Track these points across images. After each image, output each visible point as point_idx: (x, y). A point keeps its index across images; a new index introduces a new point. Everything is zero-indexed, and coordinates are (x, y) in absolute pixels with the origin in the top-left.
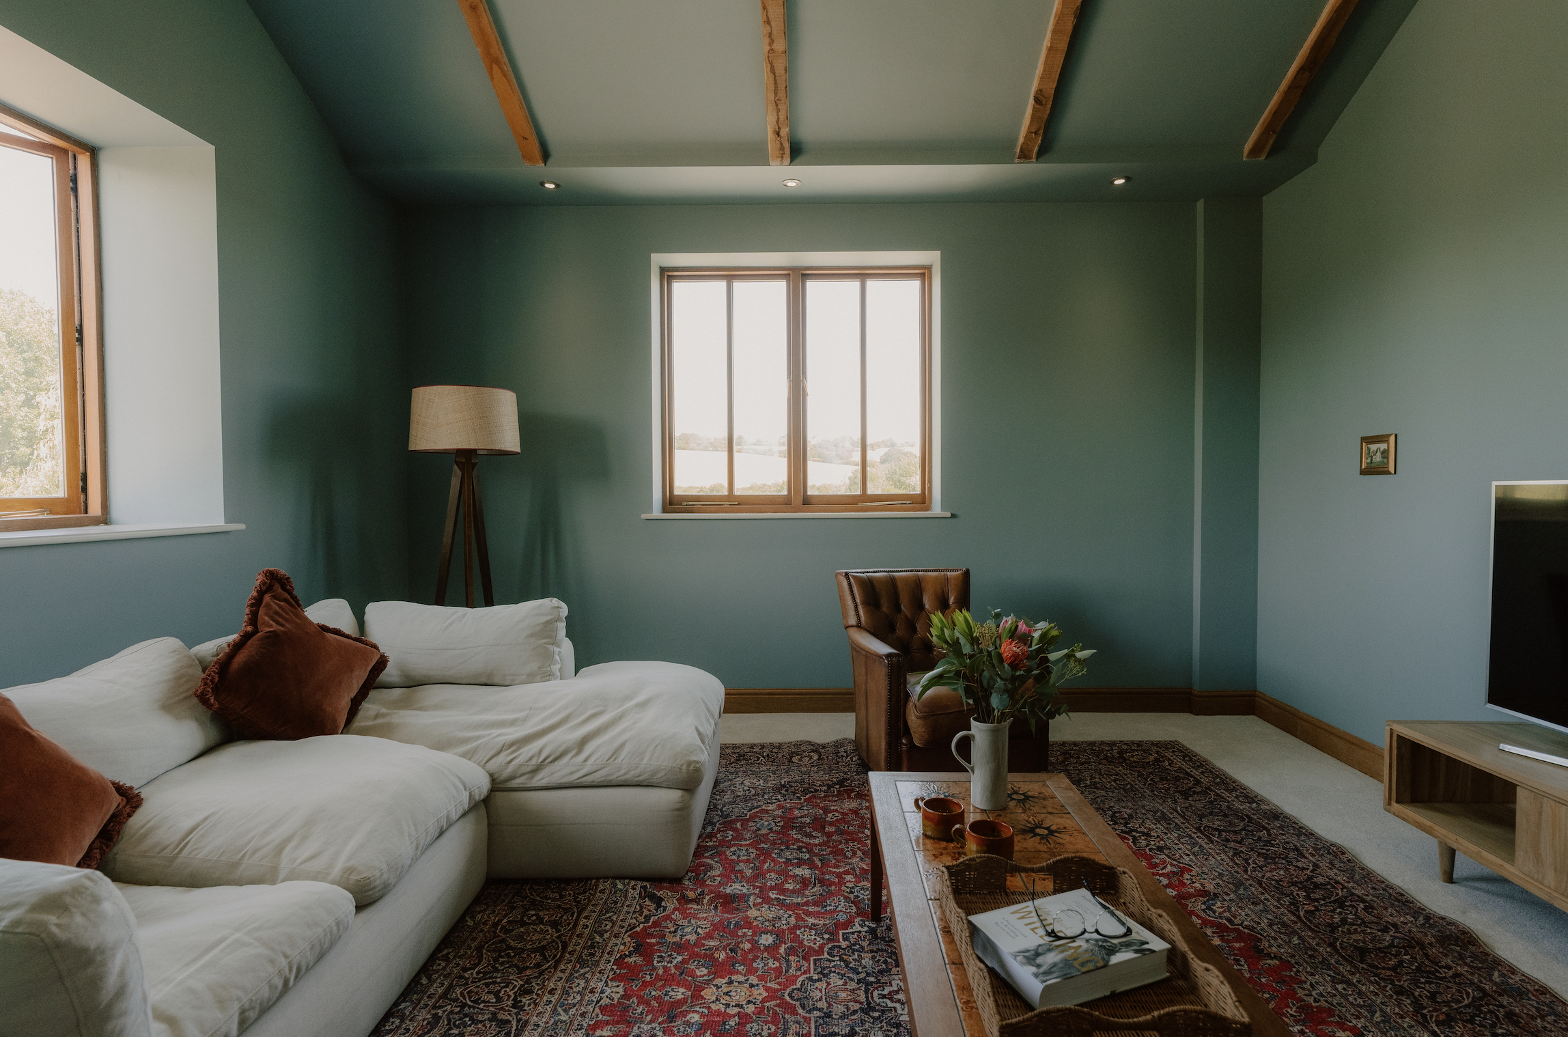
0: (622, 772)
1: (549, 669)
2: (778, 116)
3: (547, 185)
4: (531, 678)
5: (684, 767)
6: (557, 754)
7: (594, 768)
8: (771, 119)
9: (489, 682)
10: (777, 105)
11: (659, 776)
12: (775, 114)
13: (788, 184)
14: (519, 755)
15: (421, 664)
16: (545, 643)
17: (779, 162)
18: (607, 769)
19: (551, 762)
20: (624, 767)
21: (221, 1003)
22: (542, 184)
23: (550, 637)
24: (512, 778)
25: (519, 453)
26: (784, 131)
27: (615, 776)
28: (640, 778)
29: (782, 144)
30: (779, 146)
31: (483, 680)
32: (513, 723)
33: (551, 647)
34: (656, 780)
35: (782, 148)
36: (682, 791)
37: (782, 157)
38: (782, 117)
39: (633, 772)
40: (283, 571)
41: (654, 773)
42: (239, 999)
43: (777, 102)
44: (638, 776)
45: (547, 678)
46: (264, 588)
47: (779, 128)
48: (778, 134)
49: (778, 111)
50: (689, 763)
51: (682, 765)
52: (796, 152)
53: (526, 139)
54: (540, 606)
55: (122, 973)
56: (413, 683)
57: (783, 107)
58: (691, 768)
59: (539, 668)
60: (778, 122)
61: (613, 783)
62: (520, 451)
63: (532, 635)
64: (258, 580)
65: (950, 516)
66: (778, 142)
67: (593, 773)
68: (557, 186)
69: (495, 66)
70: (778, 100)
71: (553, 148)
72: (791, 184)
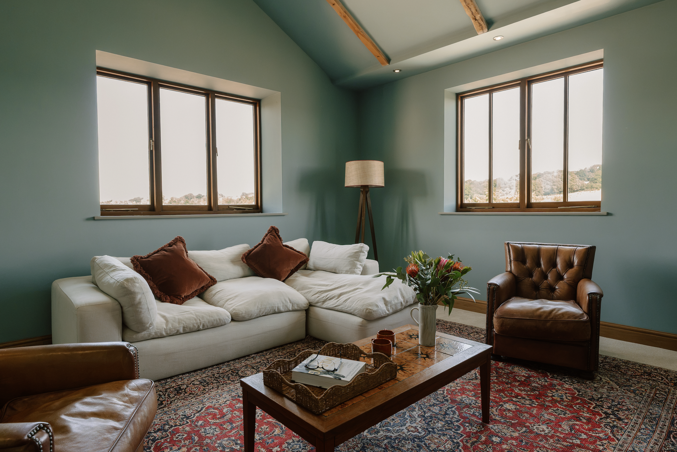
0: (346, 307)
1: (353, 270)
2: (471, 11)
3: (396, 71)
4: (347, 272)
5: (365, 310)
6: (331, 297)
7: (339, 304)
8: (468, 13)
9: (335, 272)
10: (468, 7)
11: (356, 312)
12: (470, 11)
13: (496, 39)
14: (321, 295)
15: (320, 263)
16: (354, 260)
17: (482, 32)
18: (342, 305)
19: (329, 300)
20: (347, 306)
21: (179, 323)
22: (394, 71)
23: (356, 258)
24: (317, 303)
25: (382, 187)
26: (478, 17)
27: (344, 308)
28: (351, 311)
29: (479, 23)
30: (478, 25)
31: (333, 271)
32: (327, 285)
33: (356, 262)
34: (355, 313)
35: (480, 25)
36: (363, 319)
37: (482, 29)
38: (474, 11)
39: (349, 308)
40: (276, 227)
41: (355, 310)
42: (183, 324)
43: (468, 5)
44: (351, 310)
45: (352, 273)
46: (270, 231)
47: (475, 16)
48: (476, 20)
49: (470, 9)
50: (367, 309)
51: (364, 309)
52: (490, 24)
53: (379, 57)
54: (356, 246)
55: (140, 299)
56: (316, 269)
57: (472, 7)
58: (367, 311)
59: (350, 269)
60: (472, 14)
61: (343, 311)
62: (384, 186)
63: (349, 257)
64: (269, 228)
65: (606, 214)
66: (477, 23)
67: (338, 306)
68: (400, 70)
69: (359, 34)
70: (468, 4)
71: (391, 56)
72: (498, 39)
